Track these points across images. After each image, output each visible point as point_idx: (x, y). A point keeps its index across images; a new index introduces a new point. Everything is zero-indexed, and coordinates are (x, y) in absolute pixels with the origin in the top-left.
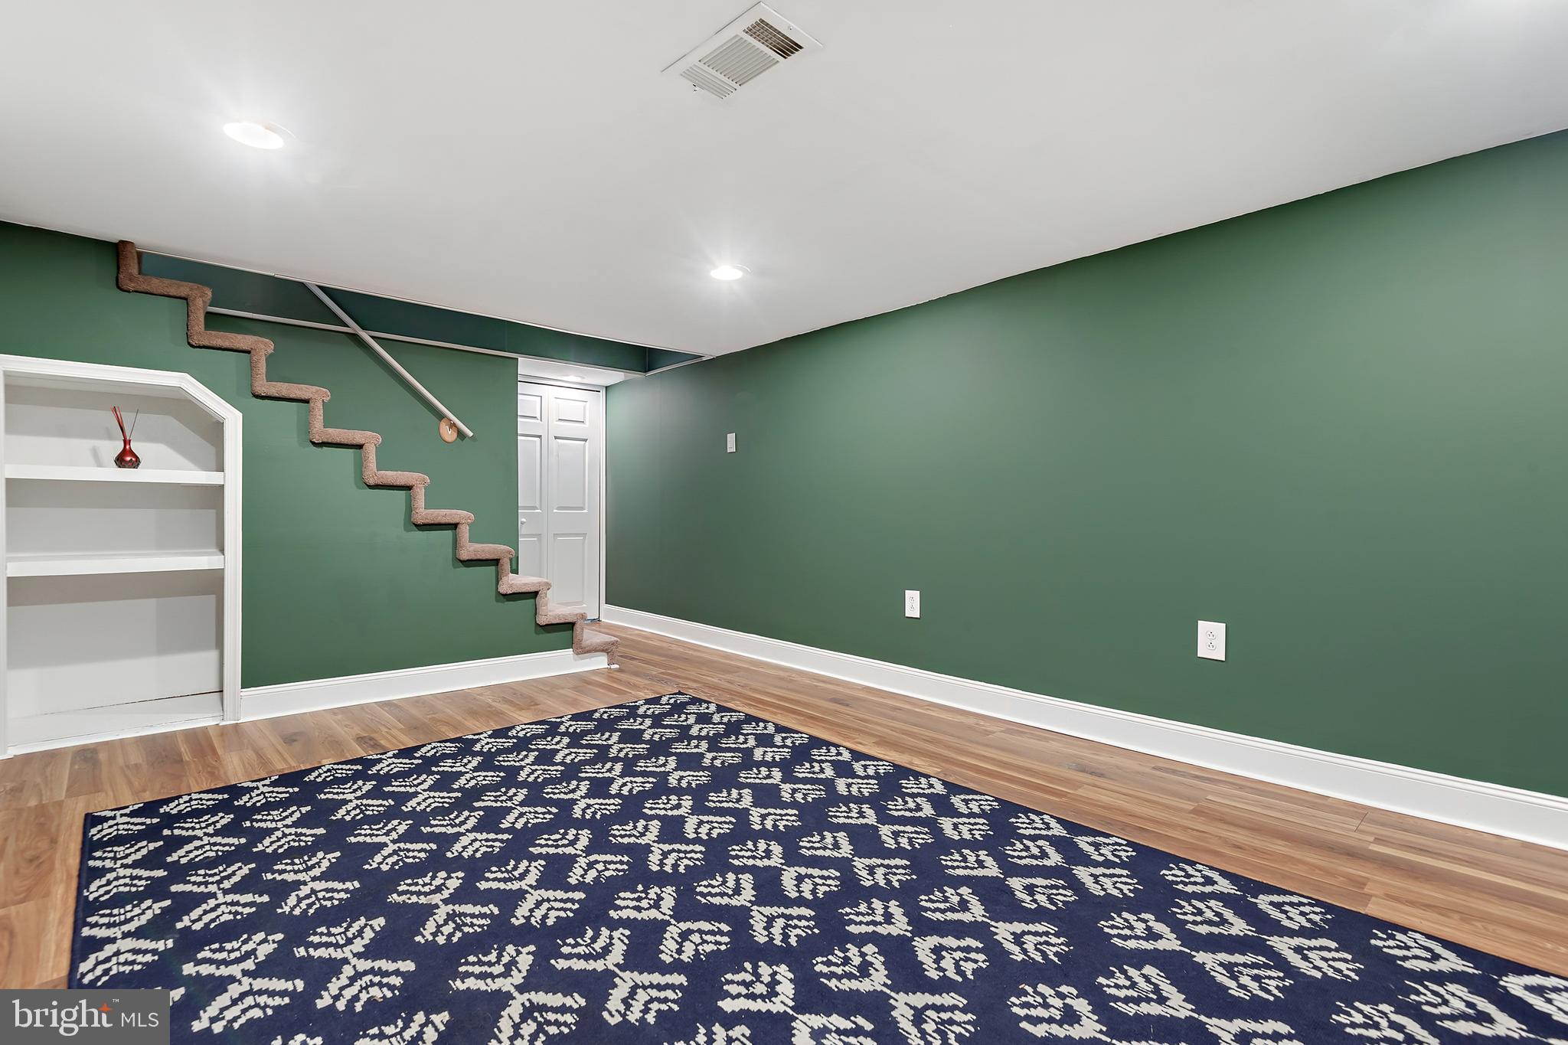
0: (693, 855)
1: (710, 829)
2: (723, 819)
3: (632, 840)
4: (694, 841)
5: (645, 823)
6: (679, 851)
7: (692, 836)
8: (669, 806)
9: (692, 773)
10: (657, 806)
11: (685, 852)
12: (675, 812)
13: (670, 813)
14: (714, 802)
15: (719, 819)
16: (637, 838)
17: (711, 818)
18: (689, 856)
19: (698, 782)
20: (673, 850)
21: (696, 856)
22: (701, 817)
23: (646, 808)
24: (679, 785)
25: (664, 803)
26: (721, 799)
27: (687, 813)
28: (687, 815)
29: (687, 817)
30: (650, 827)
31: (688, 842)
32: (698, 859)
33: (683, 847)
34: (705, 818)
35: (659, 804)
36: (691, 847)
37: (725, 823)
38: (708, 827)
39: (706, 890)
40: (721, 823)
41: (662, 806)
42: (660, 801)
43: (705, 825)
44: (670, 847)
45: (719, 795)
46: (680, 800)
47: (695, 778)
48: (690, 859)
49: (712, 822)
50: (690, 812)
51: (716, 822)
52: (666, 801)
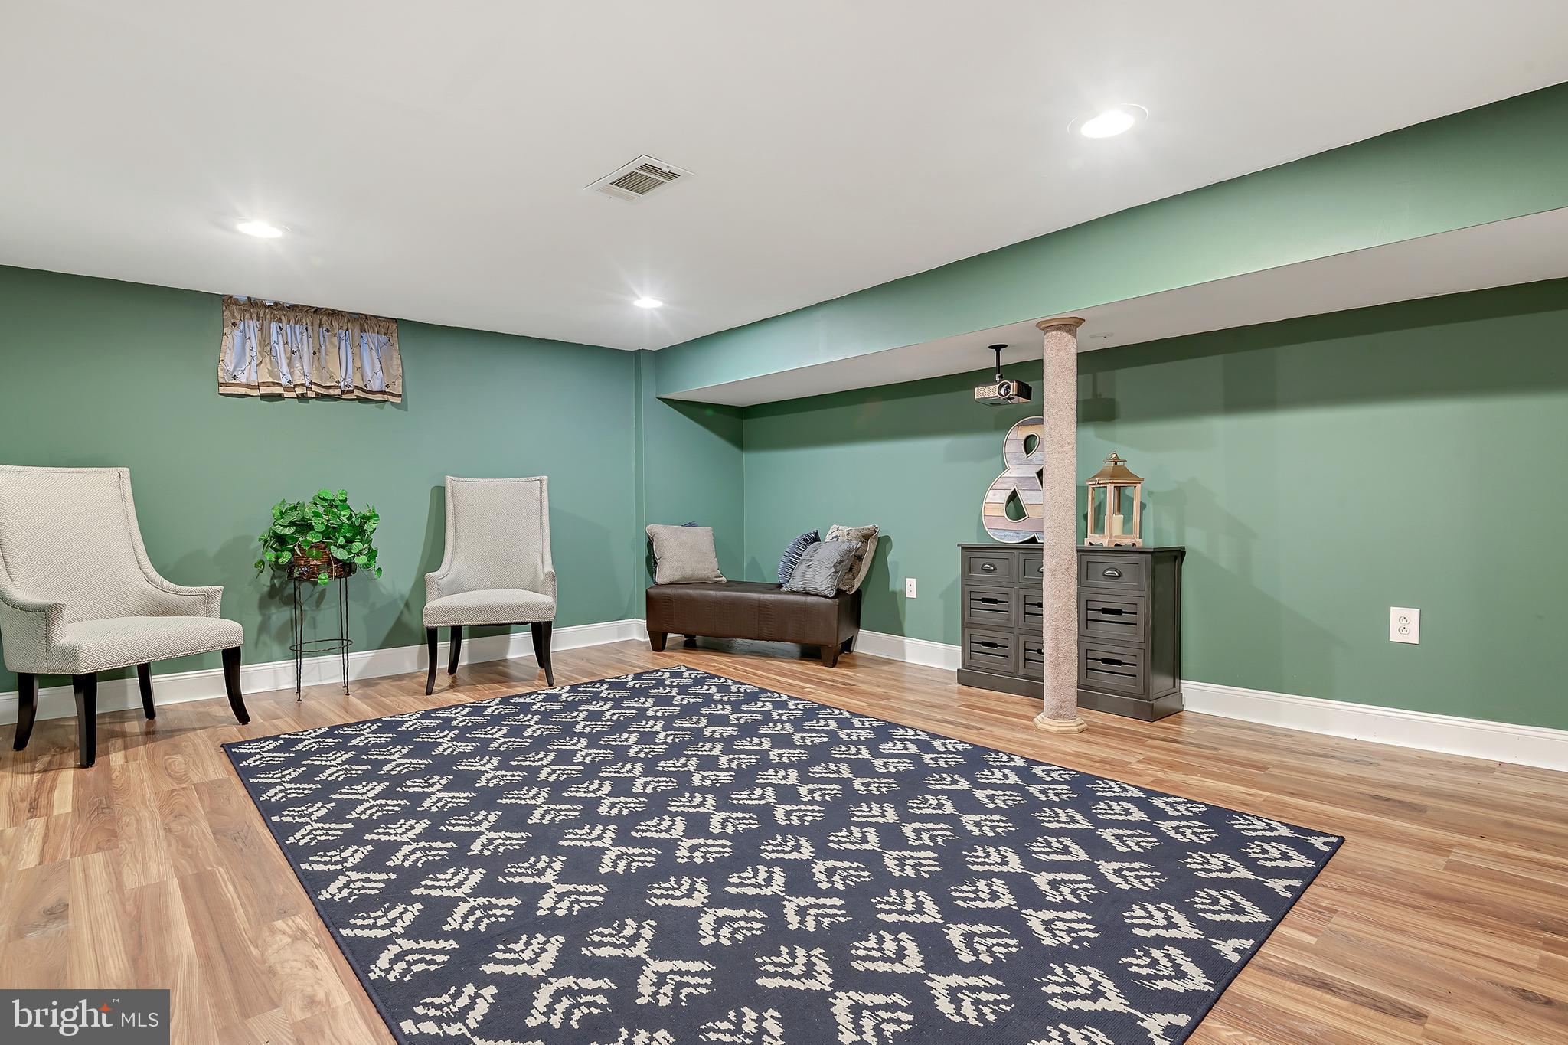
0: (678, 804)
1: (659, 824)
2: (644, 834)
3: (734, 815)
4: (677, 814)
5: (727, 831)
6: (690, 807)
7: (678, 819)
8: (703, 849)
9: (675, 903)
10: (718, 849)
11: (684, 806)
12: (696, 841)
13: (702, 841)
14: (650, 855)
15: (649, 834)
16: (730, 817)
17: (656, 835)
18: (682, 803)
19: (667, 885)
20: (695, 807)
21: (676, 803)
22: (668, 836)
23: (729, 847)
24: (692, 880)
25: (710, 852)
26: (641, 859)
27: (682, 841)
28: (683, 839)
29: (682, 836)
30: (720, 827)
31: (682, 814)
32: (674, 801)
33: (686, 809)
34: (664, 835)
35: (715, 852)
36: (679, 809)
37: (643, 831)
38: (661, 827)
39: (670, 784)
40: (648, 830)
41: (712, 849)
42: (715, 855)
43: (664, 829)
44: (698, 809)
45: (641, 864)
46: (691, 858)
47: (670, 892)
48: (681, 801)
49: (656, 831)
50: (679, 843)
51: (652, 831)
52: (708, 856)
